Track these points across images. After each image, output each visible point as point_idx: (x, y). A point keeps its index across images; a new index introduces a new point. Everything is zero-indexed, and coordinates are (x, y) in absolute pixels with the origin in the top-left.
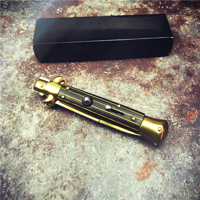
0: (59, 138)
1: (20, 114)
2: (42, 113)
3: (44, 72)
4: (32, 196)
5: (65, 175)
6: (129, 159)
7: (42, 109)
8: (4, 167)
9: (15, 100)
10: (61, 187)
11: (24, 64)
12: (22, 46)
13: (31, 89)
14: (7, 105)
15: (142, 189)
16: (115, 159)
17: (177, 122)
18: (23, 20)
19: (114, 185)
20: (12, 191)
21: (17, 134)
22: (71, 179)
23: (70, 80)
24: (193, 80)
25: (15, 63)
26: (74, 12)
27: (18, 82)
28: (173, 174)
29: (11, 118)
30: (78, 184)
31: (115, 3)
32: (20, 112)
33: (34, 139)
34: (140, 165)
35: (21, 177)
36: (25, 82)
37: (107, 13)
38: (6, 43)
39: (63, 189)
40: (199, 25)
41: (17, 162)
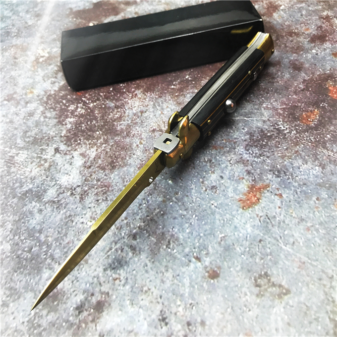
0: (117, 177)
1: (55, 158)
2: (86, 151)
3: (82, 102)
5: (133, 220)
6: (224, 185)
7: (86, 147)
8: (39, 226)
9: (44, 143)
10: (129, 236)
11: (51, 98)
12: (44, 76)
13: (66, 125)
14: (34, 150)
15: (251, 218)
16: (204, 189)
17: (289, 128)
18: (42, 45)
19: (209, 221)
20: (56, 253)
21: (54, 183)
22: (142, 224)
23: (121, 105)
24: (304, 75)
25: (38, 98)
27: (45, 121)
28: (295, 193)
29: (42, 165)
30: (154, 228)
32: (54, 156)
33: (79, 184)
34: (243, 189)
35: (67, 234)
36: (56, 118)
38: (21, 77)
39: (131, 239)
40: (301, 7)
41: (59, 217)
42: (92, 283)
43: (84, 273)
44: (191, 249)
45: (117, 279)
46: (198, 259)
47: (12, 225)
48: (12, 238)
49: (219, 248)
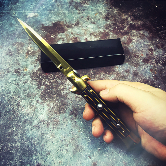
0: (61, 118)
2: (49, 104)
3: (48, 78)
4: (50, 151)
5: (67, 138)
7: (49, 101)
8: (31, 136)
9: (32, 97)
10: (65, 145)
11: (34, 74)
12: (31, 62)
13: (41, 89)
14: (28, 100)
18: (30, 44)
20: (38, 149)
21: (36, 117)
22: (70, 140)
23: (64, 83)
24: (138, 79)
25: (29, 73)
26: (62, 37)
27: (32, 86)
29: (31, 108)
30: (75, 143)
31: (88, 30)
32: (36, 104)
33: (47, 119)
35: (42, 141)
36: (37, 85)
37: (83, 37)
38: (21, 61)
39: (66, 146)
40: (141, 42)
41: (39, 133)
42: (52, 163)
43: (49, 158)
44: (88, 153)
45: (60, 162)
46: (90, 157)
47: (20, 135)
48: (21, 140)
49: (98, 154)
